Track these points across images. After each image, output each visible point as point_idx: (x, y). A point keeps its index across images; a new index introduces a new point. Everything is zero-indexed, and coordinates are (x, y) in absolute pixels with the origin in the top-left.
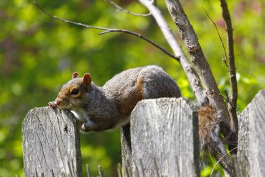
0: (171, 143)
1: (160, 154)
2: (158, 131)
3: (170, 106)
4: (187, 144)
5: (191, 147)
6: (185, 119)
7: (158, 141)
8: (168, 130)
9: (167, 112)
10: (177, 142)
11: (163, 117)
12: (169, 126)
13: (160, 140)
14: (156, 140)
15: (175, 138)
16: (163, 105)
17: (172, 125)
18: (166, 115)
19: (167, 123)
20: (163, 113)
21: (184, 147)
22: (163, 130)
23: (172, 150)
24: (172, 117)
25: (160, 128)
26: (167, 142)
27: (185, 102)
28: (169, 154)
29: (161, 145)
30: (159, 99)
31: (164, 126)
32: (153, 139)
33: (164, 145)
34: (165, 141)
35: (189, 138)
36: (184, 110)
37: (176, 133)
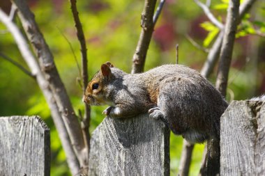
0: (22, 161)
1: (11, 172)
2: (9, 148)
3: (22, 124)
4: (38, 162)
5: (42, 165)
6: (37, 137)
7: (9, 159)
8: (19, 148)
9: (20, 130)
10: (29, 160)
11: (15, 135)
12: (21, 144)
13: (12, 158)
14: (8, 158)
15: (26, 157)
16: (15, 123)
17: (24, 143)
18: (18, 133)
19: (19, 141)
20: (15, 131)
21: (35, 166)
22: (15, 148)
23: (24, 168)
24: (24, 135)
25: (11, 146)
26: (18, 160)
27: (37, 120)
28: (20, 172)
29: (13, 163)
30: (11, 118)
31: (16, 144)
32: (5, 157)
33: (15, 163)
34: (16, 159)
35: (41, 156)
36: (36, 128)
37: (27, 152)
